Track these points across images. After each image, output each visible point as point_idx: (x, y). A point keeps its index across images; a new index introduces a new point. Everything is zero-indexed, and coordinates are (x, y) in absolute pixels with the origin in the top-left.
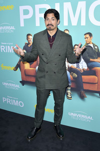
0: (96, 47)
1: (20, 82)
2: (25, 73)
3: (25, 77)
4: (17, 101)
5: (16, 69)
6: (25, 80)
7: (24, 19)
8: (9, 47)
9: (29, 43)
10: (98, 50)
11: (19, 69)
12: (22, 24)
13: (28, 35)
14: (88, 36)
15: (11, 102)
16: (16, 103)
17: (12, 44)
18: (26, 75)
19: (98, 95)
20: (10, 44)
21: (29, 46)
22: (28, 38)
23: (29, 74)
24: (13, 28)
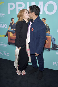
0: (47, 26)
1: (8, 43)
2: (10, 39)
3: (10, 40)
4: (6, 53)
5: (5, 36)
6: (10, 42)
7: (10, 10)
8: (1, 24)
9: (12, 23)
10: (49, 27)
11: (7, 36)
12: (9, 13)
13: (12, 18)
14: (43, 20)
15: (2, 54)
16: (6, 54)
17: (3, 23)
18: (11, 39)
19: (48, 50)
20: (2, 23)
21: (13, 24)
22: (12, 20)
23: (13, 39)
24: (4, 14)
